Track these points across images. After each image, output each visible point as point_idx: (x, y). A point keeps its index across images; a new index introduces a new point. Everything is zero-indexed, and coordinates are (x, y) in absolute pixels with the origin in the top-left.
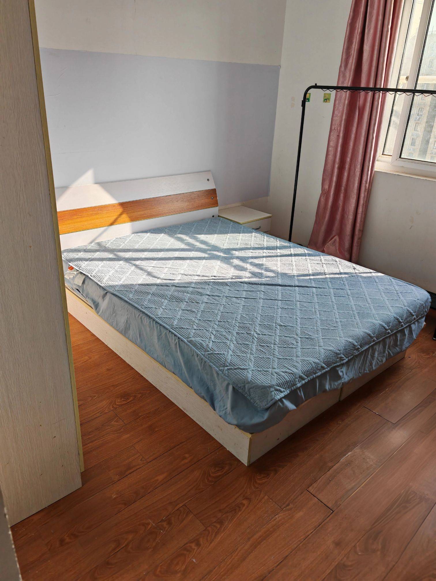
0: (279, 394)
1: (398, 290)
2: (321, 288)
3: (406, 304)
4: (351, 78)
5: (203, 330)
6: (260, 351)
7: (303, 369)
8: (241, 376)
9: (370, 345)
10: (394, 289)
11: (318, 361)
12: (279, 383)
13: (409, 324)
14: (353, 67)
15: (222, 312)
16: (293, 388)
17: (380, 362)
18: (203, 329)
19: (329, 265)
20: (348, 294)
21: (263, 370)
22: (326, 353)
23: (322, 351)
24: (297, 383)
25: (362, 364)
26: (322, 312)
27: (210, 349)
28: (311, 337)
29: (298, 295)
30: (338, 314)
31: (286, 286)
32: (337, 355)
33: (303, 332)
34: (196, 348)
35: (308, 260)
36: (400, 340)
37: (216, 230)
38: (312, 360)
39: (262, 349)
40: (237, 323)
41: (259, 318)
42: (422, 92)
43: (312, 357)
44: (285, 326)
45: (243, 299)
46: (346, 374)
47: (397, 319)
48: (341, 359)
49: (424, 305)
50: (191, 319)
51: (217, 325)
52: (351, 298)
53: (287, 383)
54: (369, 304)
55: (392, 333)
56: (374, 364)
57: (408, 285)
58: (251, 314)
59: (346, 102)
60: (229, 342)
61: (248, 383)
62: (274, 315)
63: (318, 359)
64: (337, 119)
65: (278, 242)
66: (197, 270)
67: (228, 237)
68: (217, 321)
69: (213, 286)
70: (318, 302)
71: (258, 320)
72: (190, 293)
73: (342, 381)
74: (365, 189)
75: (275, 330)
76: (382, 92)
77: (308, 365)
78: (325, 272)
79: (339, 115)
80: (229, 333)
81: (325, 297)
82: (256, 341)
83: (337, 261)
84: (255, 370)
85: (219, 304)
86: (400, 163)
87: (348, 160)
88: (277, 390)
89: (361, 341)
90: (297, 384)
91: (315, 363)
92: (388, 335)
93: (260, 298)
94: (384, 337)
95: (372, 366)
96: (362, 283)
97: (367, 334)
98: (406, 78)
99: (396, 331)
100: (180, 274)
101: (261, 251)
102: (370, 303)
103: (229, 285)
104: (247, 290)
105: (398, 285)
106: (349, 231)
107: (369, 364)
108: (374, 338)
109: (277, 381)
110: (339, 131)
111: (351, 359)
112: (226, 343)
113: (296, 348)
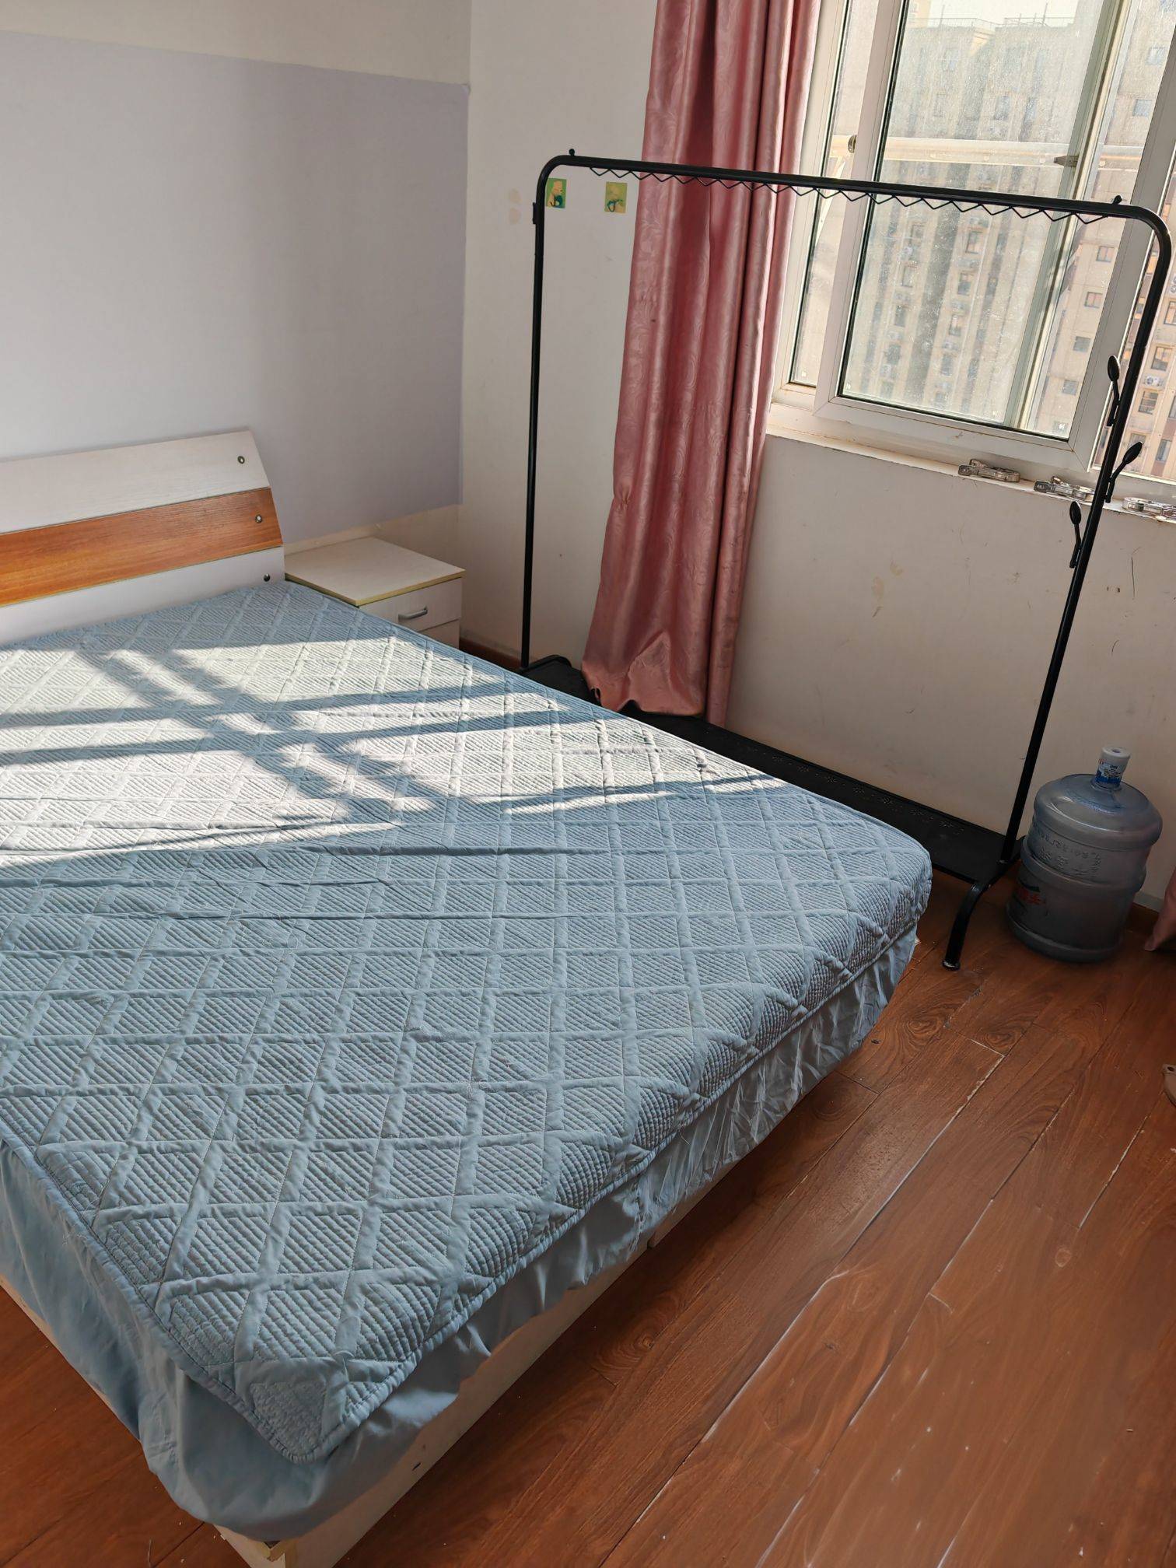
0: (367, 1393)
1: (832, 844)
2: (587, 853)
3: (854, 904)
4: (681, 135)
5: (113, 1092)
6: (323, 1176)
7: (477, 1250)
8: (218, 1328)
9: (737, 1075)
10: (820, 841)
11: (537, 1199)
12: (370, 1340)
13: (867, 965)
14: (686, 101)
15: (213, 995)
16: (431, 1344)
17: (776, 1112)
18: (115, 1087)
19: (622, 758)
20: (674, 872)
21: (316, 1281)
22: (568, 1155)
23: (558, 1148)
24: (449, 1316)
25: (714, 1141)
26: (578, 960)
27: (121, 1195)
28: (525, 1082)
29: (504, 891)
30: (630, 964)
31: (469, 852)
32: (613, 1154)
33: (498, 1062)
34: (63, 1193)
35: (555, 740)
36: (839, 1023)
37: (269, 629)
38: (514, 1199)
39: (332, 1167)
40: (260, 1041)
41: (348, 1011)
42: (897, 190)
43: (516, 1184)
44: (438, 1040)
45: (306, 924)
46: (655, 1199)
47: (827, 963)
48: (630, 1161)
49: (913, 895)
50: (78, 1043)
51: (178, 1061)
52: (682, 889)
53: (406, 1331)
54: (737, 909)
55: (811, 1013)
56: (755, 1128)
57: (862, 822)
58: (321, 996)
59: (672, 214)
60: (208, 1142)
61: (247, 1357)
62: (408, 991)
63: (538, 1192)
64: (647, 266)
65: (471, 673)
66: (160, 800)
67: (306, 655)
68: (184, 1043)
69: (208, 872)
70: (569, 917)
71: (342, 1018)
72: (108, 909)
73: (640, 1231)
74: (741, 493)
75: (400, 1062)
76: (775, 187)
77: (500, 1229)
78: (606, 785)
79: (653, 255)
80: (217, 1098)
81: (595, 888)
82: (317, 1128)
83: (651, 739)
84: (284, 1287)
85: (208, 954)
86: (839, 411)
87: (688, 397)
88: (359, 1376)
89: (704, 1076)
90: (448, 1323)
91: (528, 1212)
92: (798, 1023)
93: (370, 915)
94: (785, 1033)
95: (750, 1135)
96: (720, 822)
97: (724, 1043)
98: (850, 143)
99: (827, 999)
100: (92, 823)
101: (405, 708)
102: (742, 905)
103: (267, 865)
104: (330, 881)
105: (834, 825)
106: (698, 622)
107: (738, 1133)
108: (750, 1051)
109: (363, 1333)
110: (655, 304)
111: (669, 1147)
112: (194, 1150)
113: (462, 1145)
